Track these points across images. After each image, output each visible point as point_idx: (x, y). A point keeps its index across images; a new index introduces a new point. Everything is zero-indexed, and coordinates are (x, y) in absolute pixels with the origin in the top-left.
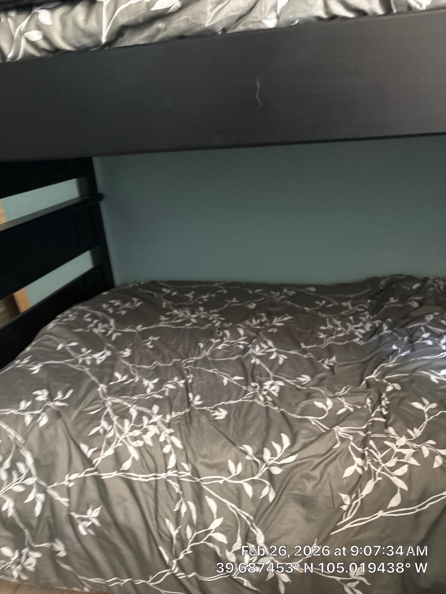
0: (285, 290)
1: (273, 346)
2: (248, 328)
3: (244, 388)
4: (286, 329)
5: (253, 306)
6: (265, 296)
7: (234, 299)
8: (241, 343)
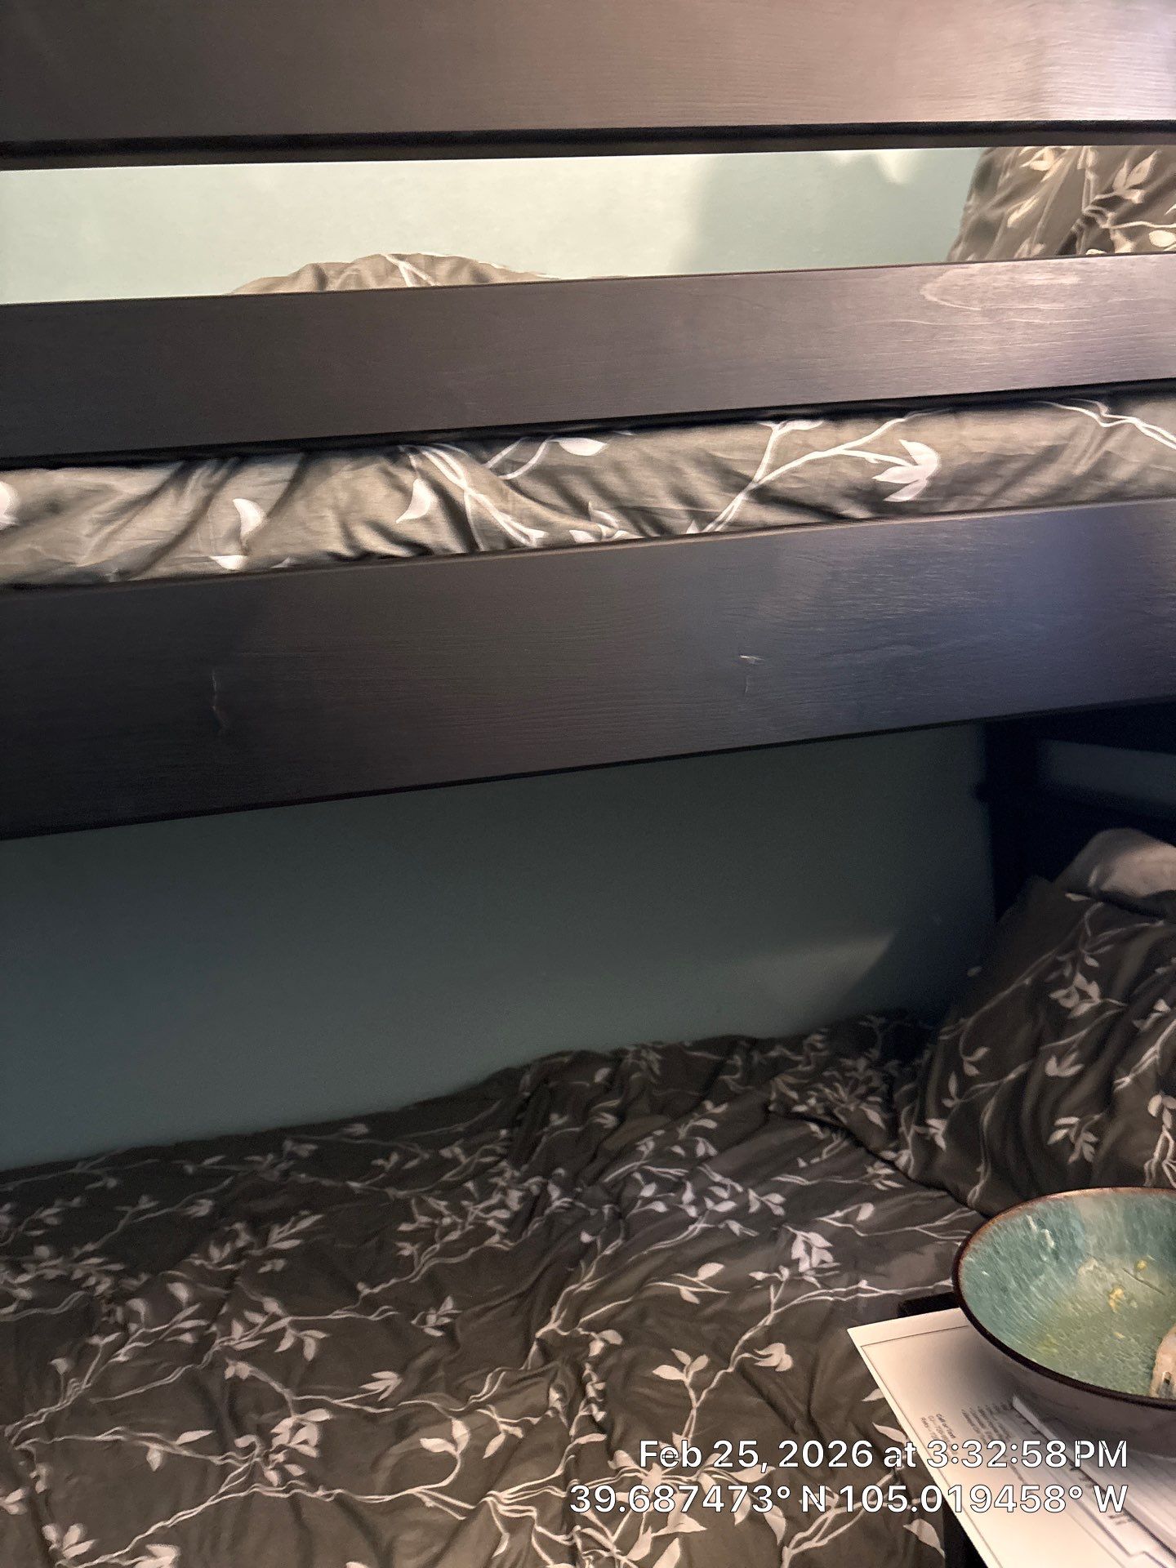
0: (288, 1145)
1: (279, 1312)
2: (199, 1278)
3: (217, 1460)
4: (310, 1253)
5: (204, 1208)
6: (235, 1173)
7: (144, 1198)
8: (187, 1324)
